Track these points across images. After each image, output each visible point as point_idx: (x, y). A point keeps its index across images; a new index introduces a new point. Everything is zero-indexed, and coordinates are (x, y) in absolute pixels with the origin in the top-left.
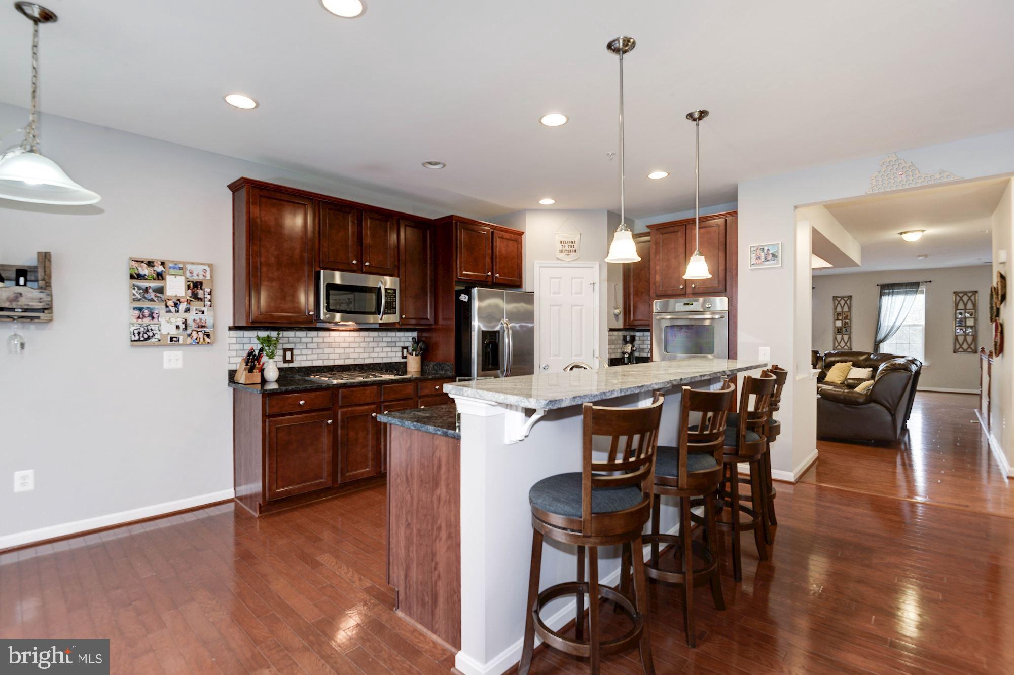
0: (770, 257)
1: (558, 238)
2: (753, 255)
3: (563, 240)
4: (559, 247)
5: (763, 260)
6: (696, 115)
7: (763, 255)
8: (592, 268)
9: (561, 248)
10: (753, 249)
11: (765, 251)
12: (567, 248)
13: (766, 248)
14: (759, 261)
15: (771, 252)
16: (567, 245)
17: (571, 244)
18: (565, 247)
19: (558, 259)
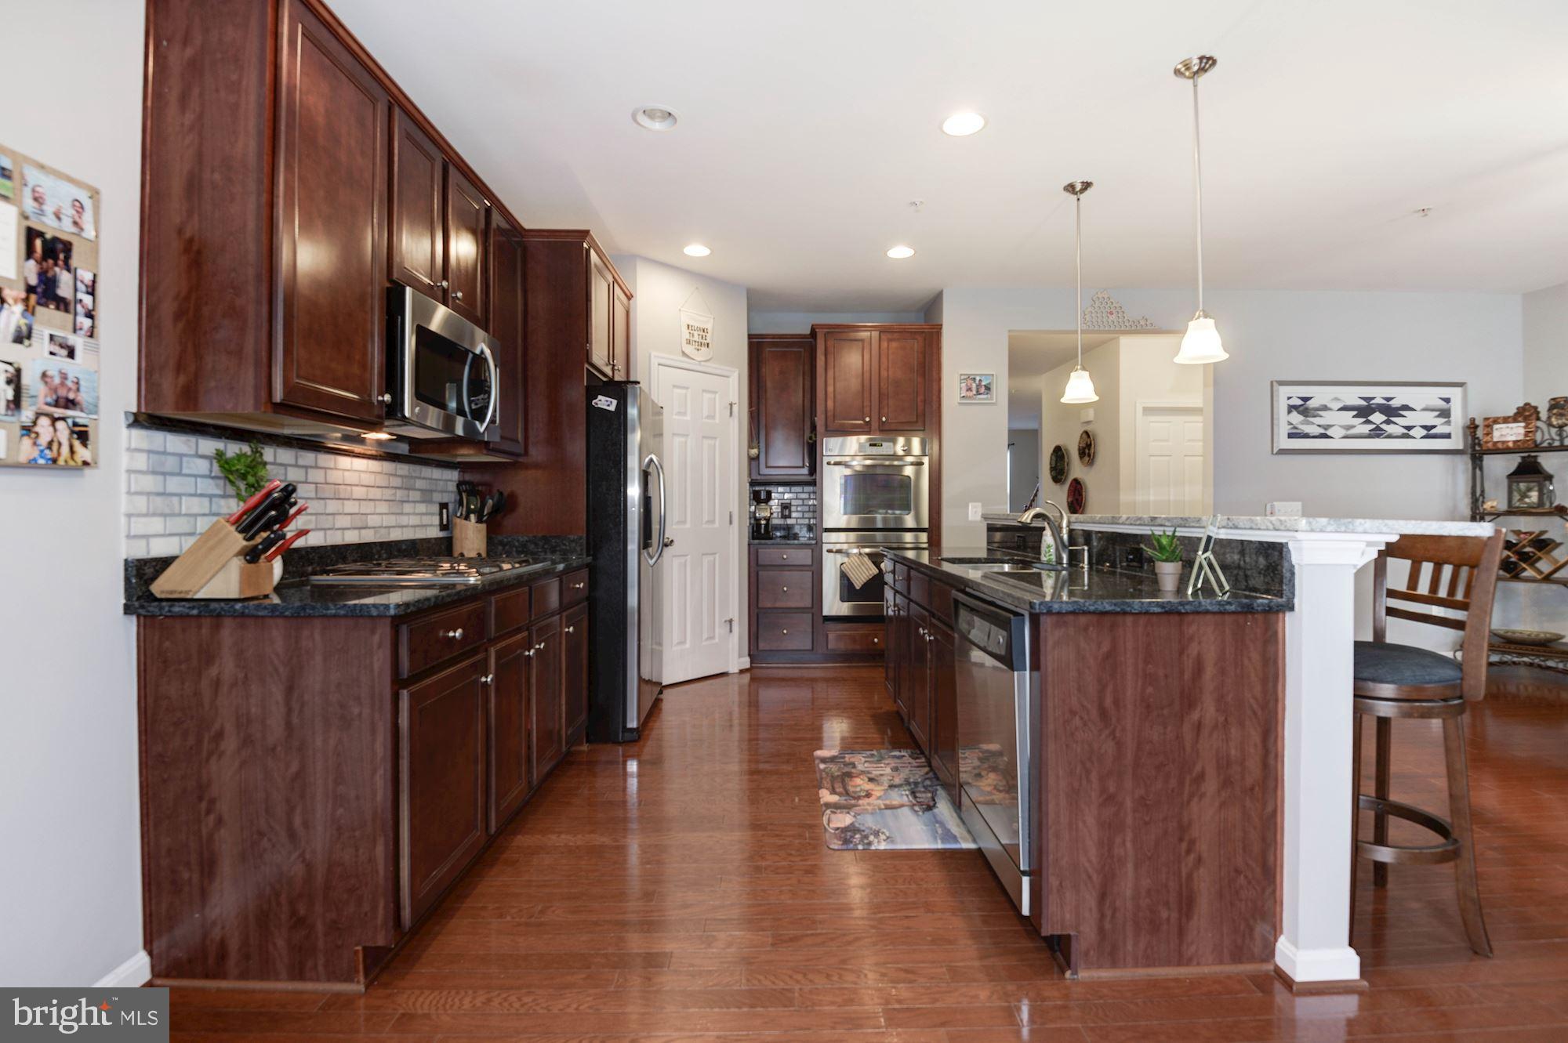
0: (982, 390)
1: (686, 320)
2: (963, 385)
3: (691, 323)
4: (686, 335)
5: (974, 392)
6: (1078, 187)
7: (974, 385)
8: (728, 377)
9: (688, 337)
10: (963, 377)
11: (977, 382)
12: (696, 338)
13: (978, 378)
14: (969, 394)
15: (983, 383)
16: (696, 333)
17: (701, 333)
18: (693, 336)
19: (684, 354)
